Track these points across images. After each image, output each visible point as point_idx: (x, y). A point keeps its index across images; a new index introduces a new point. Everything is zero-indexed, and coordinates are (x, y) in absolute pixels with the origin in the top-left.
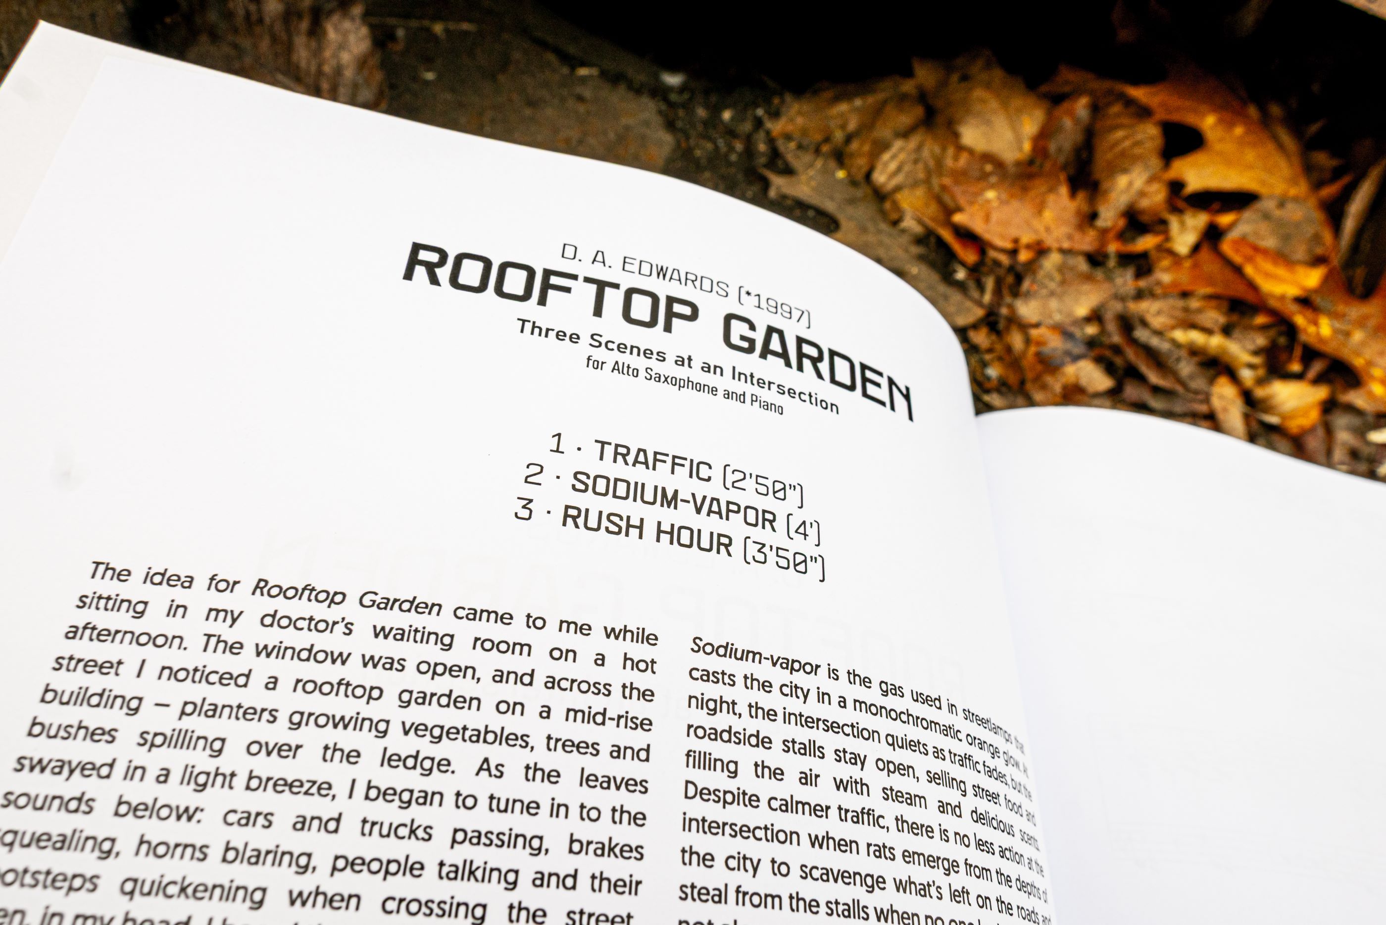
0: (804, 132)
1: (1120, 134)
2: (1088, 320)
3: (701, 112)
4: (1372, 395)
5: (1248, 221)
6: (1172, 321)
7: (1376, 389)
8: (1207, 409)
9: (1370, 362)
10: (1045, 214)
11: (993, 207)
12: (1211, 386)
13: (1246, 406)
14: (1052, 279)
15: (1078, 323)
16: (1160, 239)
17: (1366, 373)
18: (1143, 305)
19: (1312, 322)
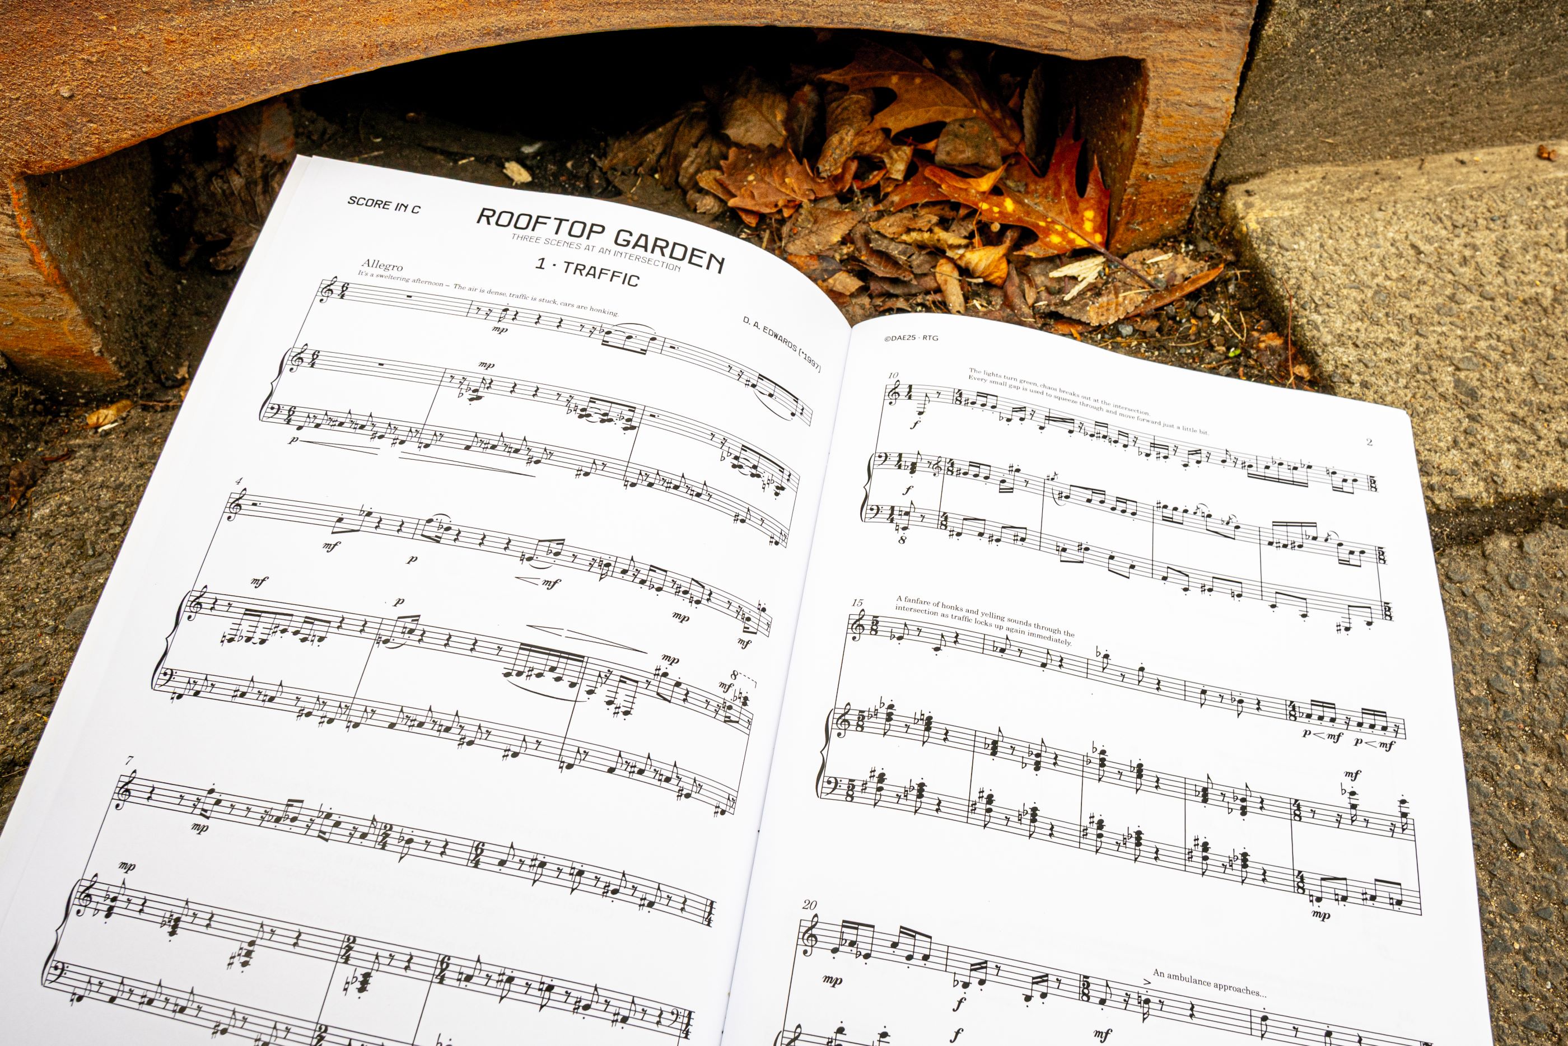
0: (625, 163)
1: (834, 105)
2: (844, 242)
3: (552, 167)
4: (1048, 245)
5: (945, 142)
6: (900, 229)
7: (1055, 239)
8: (936, 285)
9: (1053, 222)
10: (787, 180)
11: (754, 187)
12: (934, 267)
13: (960, 275)
14: (809, 221)
15: (832, 247)
16: (883, 172)
17: (1049, 230)
18: (883, 222)
19: (997, 206)
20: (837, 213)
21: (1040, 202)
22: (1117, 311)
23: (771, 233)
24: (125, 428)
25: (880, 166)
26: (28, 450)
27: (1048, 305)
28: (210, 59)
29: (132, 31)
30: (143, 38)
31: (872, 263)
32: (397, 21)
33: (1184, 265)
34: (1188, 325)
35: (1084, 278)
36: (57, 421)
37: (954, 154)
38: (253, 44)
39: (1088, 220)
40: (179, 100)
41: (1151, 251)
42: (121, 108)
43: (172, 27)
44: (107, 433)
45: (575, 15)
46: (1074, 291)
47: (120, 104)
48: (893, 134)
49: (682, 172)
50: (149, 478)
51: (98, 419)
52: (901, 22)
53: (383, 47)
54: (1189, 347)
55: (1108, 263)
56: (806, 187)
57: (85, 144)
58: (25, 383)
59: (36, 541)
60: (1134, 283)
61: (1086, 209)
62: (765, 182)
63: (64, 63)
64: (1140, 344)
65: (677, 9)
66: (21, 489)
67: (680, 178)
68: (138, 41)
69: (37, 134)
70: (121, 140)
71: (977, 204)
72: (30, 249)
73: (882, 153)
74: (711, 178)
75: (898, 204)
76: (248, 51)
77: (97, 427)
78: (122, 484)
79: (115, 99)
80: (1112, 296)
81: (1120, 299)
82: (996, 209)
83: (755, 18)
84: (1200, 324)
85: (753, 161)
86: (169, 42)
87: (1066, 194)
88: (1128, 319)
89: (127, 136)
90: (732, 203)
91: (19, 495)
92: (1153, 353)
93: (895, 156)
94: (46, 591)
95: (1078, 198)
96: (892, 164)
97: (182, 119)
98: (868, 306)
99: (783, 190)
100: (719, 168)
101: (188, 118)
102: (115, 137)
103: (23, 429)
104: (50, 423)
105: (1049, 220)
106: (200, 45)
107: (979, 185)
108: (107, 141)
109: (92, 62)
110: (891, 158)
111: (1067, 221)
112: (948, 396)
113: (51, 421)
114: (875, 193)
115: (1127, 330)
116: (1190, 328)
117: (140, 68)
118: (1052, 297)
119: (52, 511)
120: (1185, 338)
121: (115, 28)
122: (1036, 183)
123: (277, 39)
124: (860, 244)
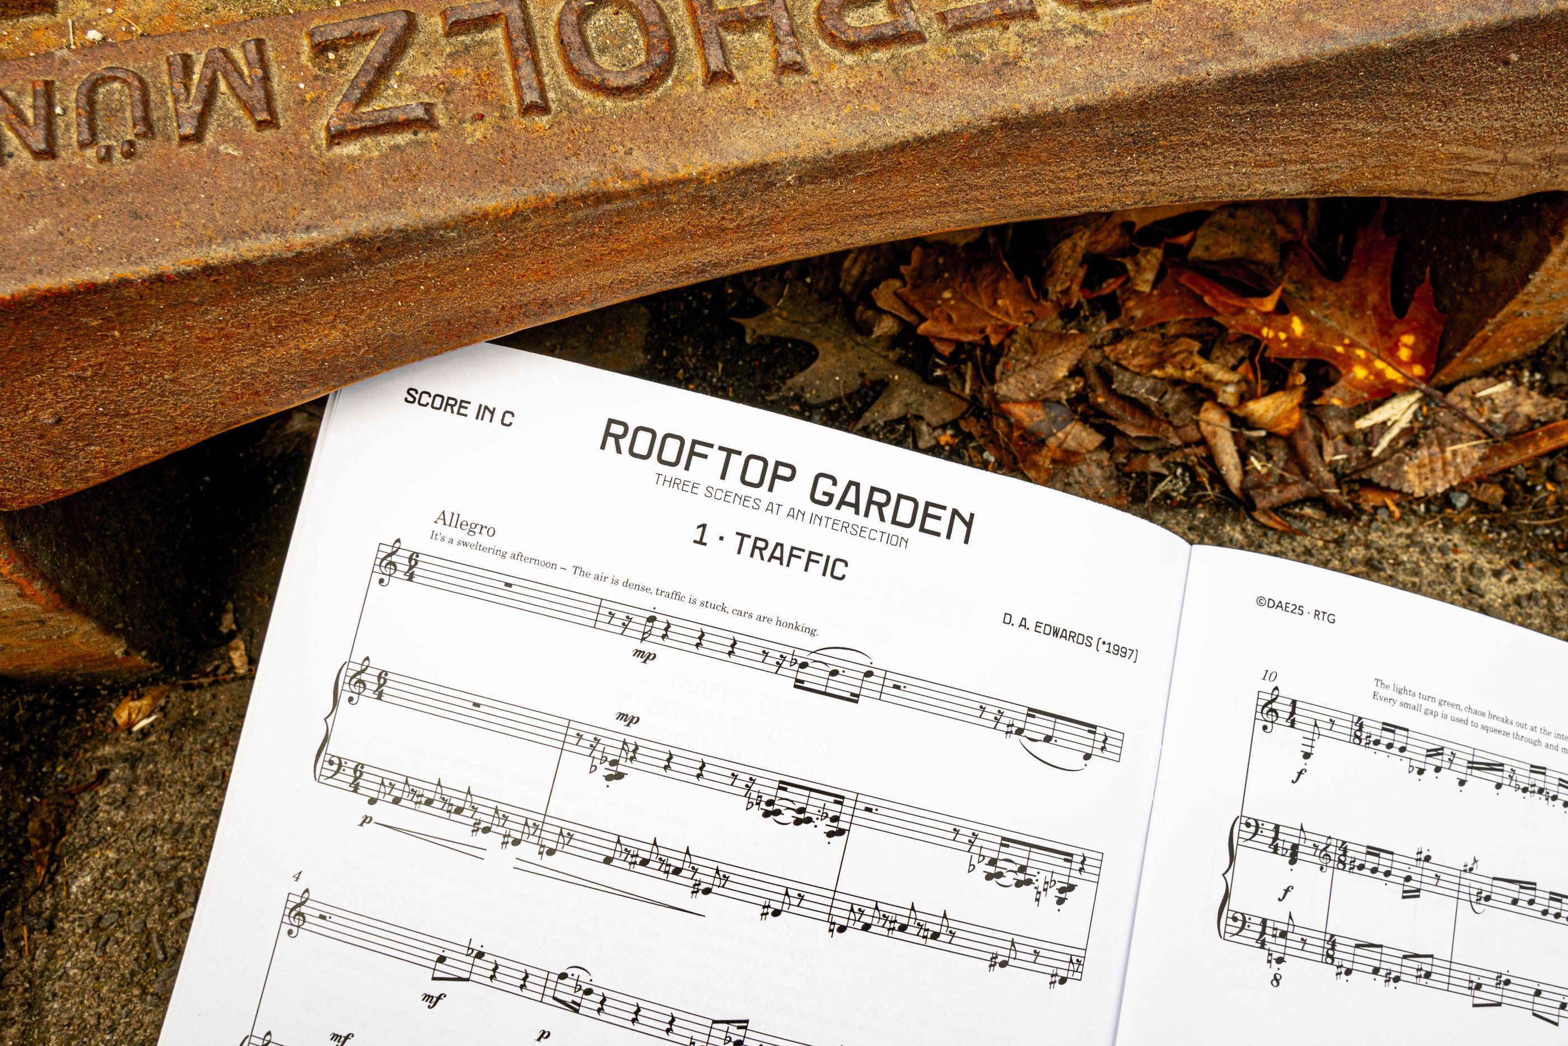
2: (1071, 376)
4: (1353, 383)
5: (1204, 236)
6: (1149, 361)
7: (1360, 373)
8: (1198, 436)
9: (1353, 345)
10: (1000, 302)
11: (951, 307)
12: (1198, 413)
13: (1233, 425)
14: (1026, 352)
15: (1058, 386)
16: (1122, 280)
17: (1350, 358)
18: (1121, 347)
19: (1284, 331)
20: (1062, 338)
21: (1332, 314)
22: (1446, 473)
23: (975, 366)
24: (167, 724)
25: (1120, 271)
26: (44, 774)
27: (1348, 460)
28: (267, 353)
29: (145, 334)
30: (162, 339)
31: (1113, 407)
32: (553, 273)
33: (1529, 401)
34: (1544, 494)
35: (1395, 422)
36: (74, 719)
37: (1213, 249)
38: (334, 327)
39: (1406, 346)
40: (222, 404)
41: (1483, 381)
42: (135, 425)
43: (208, 321)
44: (145, 733)
45: (819, 235)
46: (1384, 443)
47: (134, 420)
48: (1137, 228)
49: (843, 276)
50: (217, 814)
51: (130, 715)
52: (1274, 188)
53: (530, 307)
54: (1548, 526)
55: (1426, 399)
56: (1024, 309)
57: (85, 471)
58: (26, 693)
59: (82, 936)
60: (1464, 430)
61: (1405, 333)
62: (967, 302)
63: (40, 385)
64: (1480, 521)
65: (966, 210)
66: (47, 848)
67: (841, 284)
68: (155, 344)
69: (11, 469)
70: (139, 459)
71: (1259, 332)
72: (17, 584)
73: (1124, 256)
74: (890, 291)
75: (1141, 320)
76: (326, 336)
77: (130, 724)
78: (181, 824)
79: (127, 415)
80: (1435, 449)
81: (1448, 455)
82: (1283, 336)
83: (1074, 207)
84: (1559, 490)
85: (947, 270)
86: (203, 340)
87: (1375, 309)
88: (1464, 486)
89: (148, 453)
90: (923, 328)
91: (46, 860)
92: (1499, 534)
93: (1144, 262)
94: (112, 1030)
95: (1394, 318)
96: (1138, 271)
97: (229, 425)
98: (1106, 463)
99: (994, 314)
100: (901, 277)
101: (239, 422)
102: (129, 457)
103: (33, 748)
104: (66, 725)
105: (1347, 341)
106: (251, 338)
107: (1262, 304)
108: (118, 463)
109: (86, 378)
110: (1137, 264)
111: (1371, 344)
112: (1345, 728)
113: (66, 721)
114: (1111, 307)
115: (1461, 500)
116: (1546, 498)
117: (162, 375)
118: (1353, 448)
119: (95, 880)
120: (1540, 511)
121: (116, 333)
122: (1325, 287)
123: (370, 318)
124: (1094, 379)
